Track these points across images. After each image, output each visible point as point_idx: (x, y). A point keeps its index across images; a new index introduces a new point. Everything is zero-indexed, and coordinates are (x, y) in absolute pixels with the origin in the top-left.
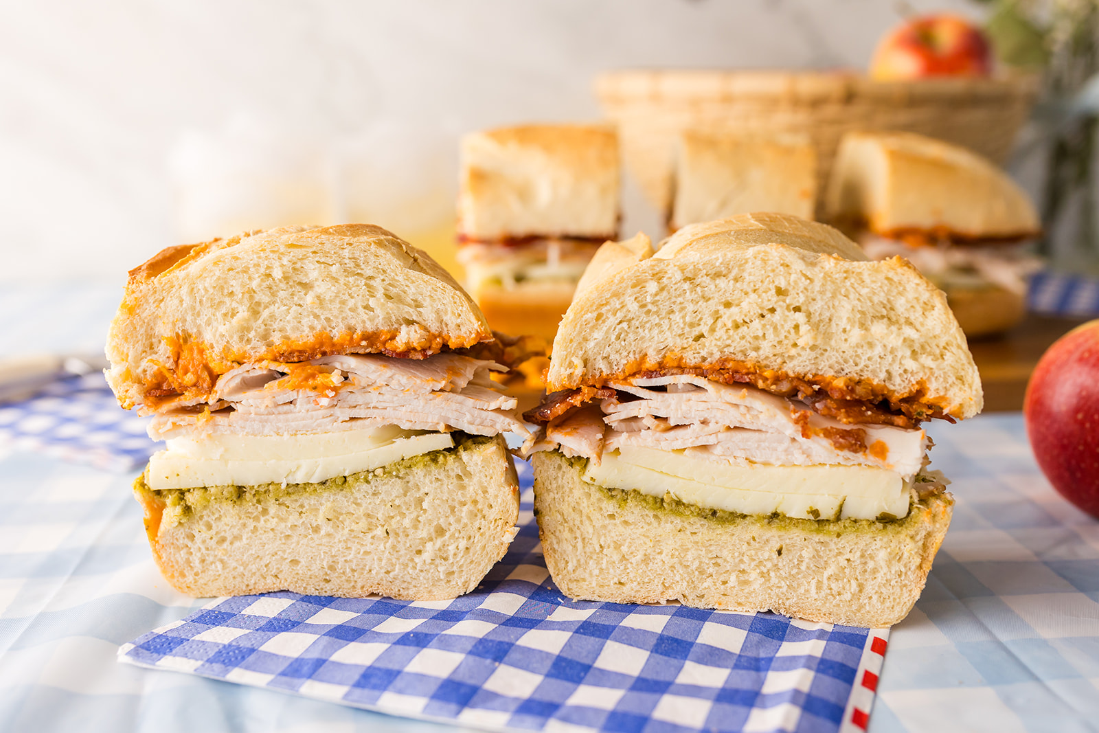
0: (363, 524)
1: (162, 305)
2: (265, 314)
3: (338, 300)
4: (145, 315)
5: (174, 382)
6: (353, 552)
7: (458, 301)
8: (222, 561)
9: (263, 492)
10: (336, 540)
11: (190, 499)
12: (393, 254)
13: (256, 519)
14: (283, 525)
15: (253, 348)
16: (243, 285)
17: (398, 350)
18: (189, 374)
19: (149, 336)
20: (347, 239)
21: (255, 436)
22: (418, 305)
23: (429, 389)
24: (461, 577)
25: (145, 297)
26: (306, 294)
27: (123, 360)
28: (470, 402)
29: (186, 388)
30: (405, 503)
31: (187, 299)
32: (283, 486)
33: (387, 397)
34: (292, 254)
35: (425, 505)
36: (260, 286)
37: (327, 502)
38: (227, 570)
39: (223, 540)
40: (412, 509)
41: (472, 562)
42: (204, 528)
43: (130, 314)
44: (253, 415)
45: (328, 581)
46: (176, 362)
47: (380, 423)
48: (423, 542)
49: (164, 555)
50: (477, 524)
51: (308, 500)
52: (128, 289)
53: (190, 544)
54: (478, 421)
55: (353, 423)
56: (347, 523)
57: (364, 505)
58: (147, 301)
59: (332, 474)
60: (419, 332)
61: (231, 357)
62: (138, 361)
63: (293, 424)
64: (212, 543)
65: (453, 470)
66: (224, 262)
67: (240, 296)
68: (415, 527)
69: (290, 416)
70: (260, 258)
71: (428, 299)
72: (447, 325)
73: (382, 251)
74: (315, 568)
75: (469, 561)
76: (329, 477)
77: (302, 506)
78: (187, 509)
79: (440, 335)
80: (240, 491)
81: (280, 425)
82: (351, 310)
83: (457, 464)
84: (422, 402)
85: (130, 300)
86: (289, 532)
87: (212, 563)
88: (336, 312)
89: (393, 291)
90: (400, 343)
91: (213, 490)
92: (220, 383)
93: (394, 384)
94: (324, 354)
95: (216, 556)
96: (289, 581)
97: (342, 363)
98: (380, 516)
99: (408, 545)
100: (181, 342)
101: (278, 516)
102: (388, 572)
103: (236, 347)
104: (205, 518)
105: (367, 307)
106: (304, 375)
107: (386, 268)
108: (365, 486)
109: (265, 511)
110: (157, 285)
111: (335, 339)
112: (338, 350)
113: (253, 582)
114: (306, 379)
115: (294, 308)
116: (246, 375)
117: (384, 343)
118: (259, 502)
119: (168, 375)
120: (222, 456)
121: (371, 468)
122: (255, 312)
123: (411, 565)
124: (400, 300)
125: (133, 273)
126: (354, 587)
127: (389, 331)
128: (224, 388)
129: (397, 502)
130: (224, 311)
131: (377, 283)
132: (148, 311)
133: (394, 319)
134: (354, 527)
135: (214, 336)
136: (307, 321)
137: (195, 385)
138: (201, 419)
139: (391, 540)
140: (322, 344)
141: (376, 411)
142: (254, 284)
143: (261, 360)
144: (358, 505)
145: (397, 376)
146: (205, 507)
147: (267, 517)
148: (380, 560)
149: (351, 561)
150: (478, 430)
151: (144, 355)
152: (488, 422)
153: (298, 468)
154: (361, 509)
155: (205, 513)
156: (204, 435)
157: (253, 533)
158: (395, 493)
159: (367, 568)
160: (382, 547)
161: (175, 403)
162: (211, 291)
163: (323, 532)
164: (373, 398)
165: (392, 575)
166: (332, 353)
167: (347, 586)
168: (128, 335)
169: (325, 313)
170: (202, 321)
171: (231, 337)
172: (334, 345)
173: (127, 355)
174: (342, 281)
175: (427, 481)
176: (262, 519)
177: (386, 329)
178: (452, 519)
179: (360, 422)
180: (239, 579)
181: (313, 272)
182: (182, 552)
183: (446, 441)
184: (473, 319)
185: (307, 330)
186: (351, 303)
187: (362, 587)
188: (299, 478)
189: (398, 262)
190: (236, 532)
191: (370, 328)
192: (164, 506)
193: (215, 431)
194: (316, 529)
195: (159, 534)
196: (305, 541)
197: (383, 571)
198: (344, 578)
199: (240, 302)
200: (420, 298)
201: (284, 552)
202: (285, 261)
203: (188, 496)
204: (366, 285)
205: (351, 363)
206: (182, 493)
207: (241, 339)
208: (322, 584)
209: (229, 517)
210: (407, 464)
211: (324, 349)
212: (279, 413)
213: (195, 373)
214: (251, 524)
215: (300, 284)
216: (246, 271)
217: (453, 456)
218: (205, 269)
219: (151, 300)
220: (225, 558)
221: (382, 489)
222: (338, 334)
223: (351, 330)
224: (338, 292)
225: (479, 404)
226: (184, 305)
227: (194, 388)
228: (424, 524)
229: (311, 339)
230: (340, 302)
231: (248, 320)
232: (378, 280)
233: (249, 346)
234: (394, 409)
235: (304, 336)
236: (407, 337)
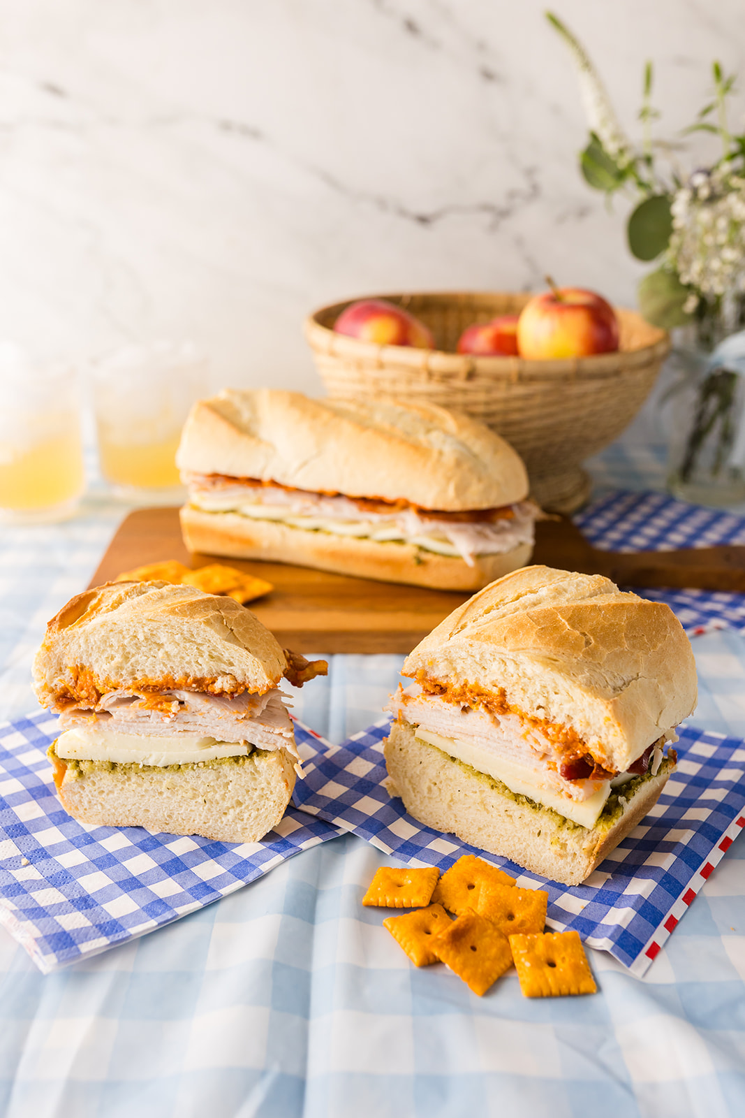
0: (190, 794)
1: (68, 647)
2: (133, 660)
3: (179, 656)
4: (56, 652)
5: (75, 693)
6: (183, 809)
7: (256, 665)
8: (101, 804)
9: (129, 768)
10: (173, 801)
11: (83, 766)
12: (216, 631)
13: (123, 783)
14: (140, 789)
15: (124, 680)
16: (119, 642)
17: (215, 693)
18: (83, 691)
19: (60, 663)
20: (186, 619)
21: (124, 734)
22: (231, 664)
23: (234, 718)
24: (251, 831)
25: (57, 641)
26: (159, 650)
27: (42, 678)
28: (261, 727)
29: (82, 699)
30: (217, 784)
31: (83, 646)
32: (141, 766)
33: (208, 720)
34: (150, 625)
35: (230, 787)
36: (130, 643)
37: (168, 778)
38: (104, 810)
39: (103, 792)
40: (221, 788)
41: (259, 824)
42: (90, 784)
43: (48, 650)
44: (123, 722)
45: (167, 824)
46: (76, 682)
47: (203, 735)
48: (228, 808)
49: (65, 796)
50: (262, 803)
51: (156, 776)
52: (46, 635)
53: (82, 792)
54: (265, 740)
55: (186, 733)
56: (180, 792)
57: (191, 783)
58: (58, 644)
59: (171, 763)
60: (229, 682)
61: (110, 685)
62: (52, 678)
63: (148, 730)
64: (96, 793)
65: (248, 769)
66: (107, 625)
67: (117, 648)
68: (223, 799)
69: (146, 725)
70: (130, 625)
71: (237, 661)
72: (248, 678)
73: (208, 629)
74: (159, 815)
75: (257, 823)
76: (169, 764)
77: (152, 779)
78: (81, 773)
79: (244, 683)
80: (114, 766)
81: (140, 729)
82: (187, 663)
83: (251, 766)
84: (230, 725)
85: (48, 643)
86: (144, 793)
87: (95, 804)
88: (177, 664)
89: (215, 654)
90: (217, 687)
91: (97, 763)
92: (103, 699)
93: (212, 712)
94: (169, 689)
95: (97, 801)
96: (143, 821)
97: (180, 695)
98: (201, 790)
99: (218, 809)
100: (79, 671)
101: (137, 783)
102: (205, 823)
103: (113, 679)
104: (92, 778)
105: (197, 662)
106: (155, 702)
107: (210, 639)
108: (192, 772)
109: (129, 779)
110: (64, 635)
111: (176, 681)
112: (178, 687)
113: (120, 819)
114: (157, 704)
115: (151, 658)
116: (119, 697)
117: (208, 685)
118: (125, 773)
119: (70, 689)
120: (103, 743)
121: (196, 762)
122: (126, 657)
123: (219, 821)
124: (219, 659)
125: (50, 624)
126: (183, 829)
127: (211, 678)
128: (105, 703)
129: (212, 784)
130: (106, 656)
131: (204, 648)
132: (59, 649)
133: (214, 671)
134: (184, 794)
135: (100, 669)
136: (158, 668)
137: (87, 698)
138: (90, 719)
139: (208, 804)
140: (167, 683)
141: (201, 728)
142: (126, 642)
143: (129, 688)
144: (188, 782)
145: (214, 708)
146: (92, 773)
147: (130, 782)
148: (200, 815)
149: (182, 814)
150: (264, 747)
151: (56, 675)
152: (272, 741)
153: (151, 755)
154: (189, 786)
155: (91, 775)
156: (92, 730)
157: (121, 790)
158: (210, 778)
159: (192, 819)
160: (201, 809)
161: (75, 707)
162: (99, 643)
163: (164, 796)
164: (199, 719)
165: (207, 825)
166: (174, 689)
167: (179, 828)
168: (46, 663)
169: (171, 663)
170: (93, 659)
171: (110, 672)
172: (175, 684)
173: (45, 675)
174: (182, 645)
175: (231, 773)
176: (127, 783)
177: (209, 677)
178: (246, 798)
179: (190, 734)
180: (111, 816)
181: (163, 638)
182: (76, 796)
183: (244, 751)
184: (265, 677)
185: (158, 673)
186: (187, 659)
187: (189, 830)
188: (151, 763)
189: (218, 636)
190: (110, 789)
191: (199, 676)
192: (66, 768)
193: (99, 728)
194: (161, 793)
195: (63, 785)
196: (154, 799)
197: (202, 822)
198: (177, 823)
199: (117, 651)
200: (232, 660)
201: (140, 804)
202: (146, 629)
203: (81, 764)
204: (197, 648)
205: (185, 696)
206: (78, 762)
207: (117, 673)
208: (164, 825)
209: (106, 779)
210: (218, 761)
211: (169, 686)
212: (140, 722)
213: (87, 691)
214: (120, 786)
215: (155, 643)
216: (121, 632)
217: (249, 760)
218: (94, 629)
219: (61, 644)
220: (103, 803)
221: (203, 776)
222: (178, 677)
223: (187, 675)
224: (179, 651)
225: (267, 729)
226: (82, 650)
227: (86, 700)
228: (229, 798)
229: (161, 680)
230: (180, 657)
231: (122, 663)
232: (205, 647)
233: (121, 680)
234: (212, 728)
235: (157, 677)
236: (223, 684)
